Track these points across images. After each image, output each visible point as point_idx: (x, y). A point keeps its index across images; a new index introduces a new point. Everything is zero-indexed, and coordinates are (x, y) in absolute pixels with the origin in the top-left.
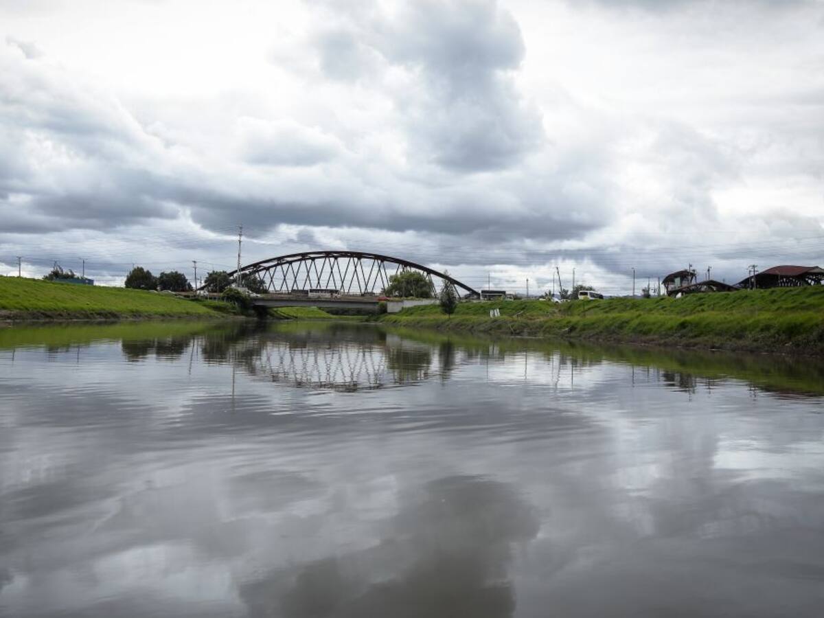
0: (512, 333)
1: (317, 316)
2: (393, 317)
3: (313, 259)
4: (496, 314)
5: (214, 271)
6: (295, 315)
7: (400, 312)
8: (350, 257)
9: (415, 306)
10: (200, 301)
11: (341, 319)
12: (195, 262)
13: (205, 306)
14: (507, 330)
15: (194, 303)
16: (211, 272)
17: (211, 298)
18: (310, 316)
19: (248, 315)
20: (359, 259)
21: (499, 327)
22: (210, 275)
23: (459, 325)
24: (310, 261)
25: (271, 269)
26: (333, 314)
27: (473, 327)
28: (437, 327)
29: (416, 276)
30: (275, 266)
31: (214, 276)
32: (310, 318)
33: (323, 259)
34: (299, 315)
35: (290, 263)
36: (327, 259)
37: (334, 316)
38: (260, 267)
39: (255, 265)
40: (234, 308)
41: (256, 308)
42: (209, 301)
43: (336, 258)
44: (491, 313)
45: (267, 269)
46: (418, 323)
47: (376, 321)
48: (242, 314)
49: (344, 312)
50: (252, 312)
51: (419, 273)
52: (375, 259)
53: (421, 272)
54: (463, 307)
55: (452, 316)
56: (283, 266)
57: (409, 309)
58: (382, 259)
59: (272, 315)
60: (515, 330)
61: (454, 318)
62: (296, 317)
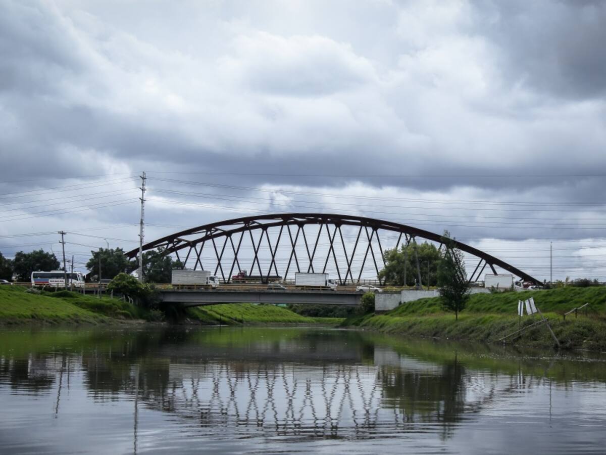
0: (556, 348)
1: (279, 318)
2: (383, 317)
3: (265, 227)
4: (528, 309)
5: (101, 249)
6: (239, 317)
7: (396, 309)
8: (321, 223)
9: (420, 300)
10: (71, 296)
11: (321, 323)
12: (63, 233)
13: (77, 304)
14: (548, 343)
15: (60, 300)
16: (97, 250)
17: (87, 292)
18: (266, 318)
19: (150, 319)
20: (338, 225)
21: (534, 335)
22: (96, 255)
23: (467, 331)
24: (260, 230)
25: (198, 244)
26: (310, 315)
27: (489, 334)
28: (436, 334)
29: (427, 251)
30: (203, 240)
31: (103, 256)
32: (266, 322)
33: (280, 227)
34: (246, 317)
35: (229, 234)
36: (285, 227)
37: (309, 319)
38: (180, 241)
39: (170, 239)
40: (125, 307)
41: (164, 306)
42: (86, 296)
43: (301, 225)
44: (520, 306)
45: (193, 244)
46: (410, 327)
47: (356, 324)
48: (141, 317)
49: (328, 312)
50: (158, 313)
51: (433, 247)
52: (361, 225)
53: (437, 245)
54: (498, 299)
55: (460, 316)
56: (215, 239)
57: (410, 304)
58: (376, 224)
59: (196, 318)
60: (562, 342)
61: (462, 320)
62: (241, 321)
